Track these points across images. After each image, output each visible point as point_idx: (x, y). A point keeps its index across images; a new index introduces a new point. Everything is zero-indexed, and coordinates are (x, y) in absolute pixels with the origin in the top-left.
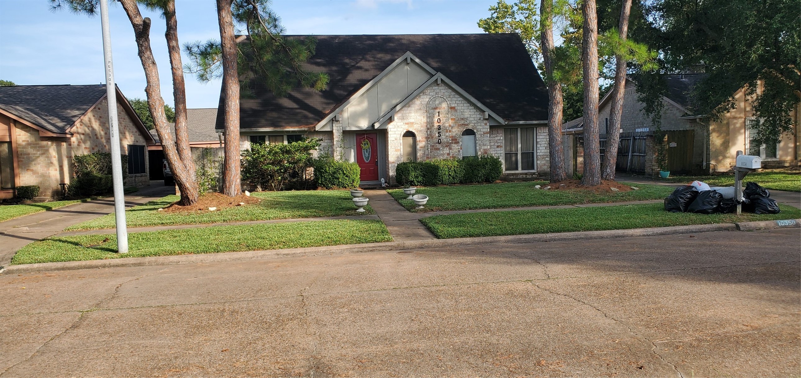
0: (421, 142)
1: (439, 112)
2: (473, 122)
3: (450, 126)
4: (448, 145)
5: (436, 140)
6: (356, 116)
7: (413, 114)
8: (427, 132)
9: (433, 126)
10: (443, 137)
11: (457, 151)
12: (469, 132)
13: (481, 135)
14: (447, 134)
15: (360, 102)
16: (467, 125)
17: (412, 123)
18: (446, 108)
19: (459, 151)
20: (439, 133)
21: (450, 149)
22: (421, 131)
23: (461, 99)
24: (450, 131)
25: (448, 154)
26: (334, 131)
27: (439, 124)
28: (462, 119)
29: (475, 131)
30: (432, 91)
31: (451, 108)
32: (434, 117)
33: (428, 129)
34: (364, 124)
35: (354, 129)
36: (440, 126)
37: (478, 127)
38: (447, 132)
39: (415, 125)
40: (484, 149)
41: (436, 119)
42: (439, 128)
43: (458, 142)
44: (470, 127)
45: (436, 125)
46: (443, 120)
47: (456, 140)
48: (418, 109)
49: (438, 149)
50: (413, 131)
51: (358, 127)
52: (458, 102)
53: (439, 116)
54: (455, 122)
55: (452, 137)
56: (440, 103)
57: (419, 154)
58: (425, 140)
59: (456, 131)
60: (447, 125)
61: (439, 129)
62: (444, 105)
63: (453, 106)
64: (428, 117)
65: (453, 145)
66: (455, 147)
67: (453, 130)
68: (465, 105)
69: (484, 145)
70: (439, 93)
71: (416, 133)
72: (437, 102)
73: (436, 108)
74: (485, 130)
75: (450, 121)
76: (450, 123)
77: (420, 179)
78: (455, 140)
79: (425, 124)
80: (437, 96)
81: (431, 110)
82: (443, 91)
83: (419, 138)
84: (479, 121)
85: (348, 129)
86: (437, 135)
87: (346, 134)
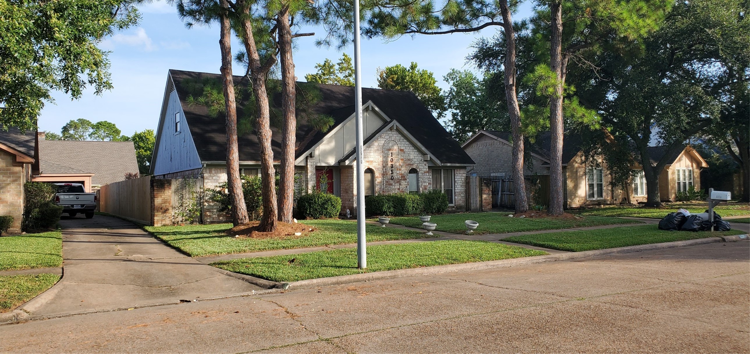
0: (378, 180)
1: (392, 153)
2: (417, 162)
3: (400, 165)
4: (399, 182)
5: (389, 177)
6: (325, 154)
7: (372, 154)
8: (383, 169)
9: (387, 164)
10: (395, 174)
11: (405, 186)
12: (413, 171)
13: (422, 173)
14: (398, 172)
15: (329, 142)
16: (412, 165)
17: (372, 162)
18: (397, 150)
19: (406, 187)
20: (392, 170)
21: (400, 184)
22: (378, 169)
23: (408, 143)
24: (400, 170)
25: (399, 189)
26: (308, 166)
27: (391, 163)
28: (409, 160)
29: (418, 170)
30: (387, 135)
31: (401, 150)
32: (388, 157)
33: (384, 167)
34: (332, 161)
35: (323, 164)
36: (393, 165)
37: (420, 167)
38: (398, 170)
39: (374, 163)
40: (424, 186)
41: (389, 159)
42: (392, 167)
43: (406, 179)
44: (414, 167)
45: (390, 164)
46: (395, 160)
47: (404, 177)
48: (376, 150)
49: (391, 185)
50: (373, 168)
51: (327, 163)
52: (405, 145)
53: (392, 156)
54: (404, 162)
55: (402, 174)
56: (393, 146)
57: (377, 188)
58: (381, 176)
59: (404, 170)
60: (398, 164)
61: (392, 168)
62: (396, 147)
63: (402, 148)
64: (385, 157)
65: (402, 181)
66: (403, 183)
67: (402, 169)
68: (411, 148)
69: (424, 182)
70: (392, 137)
71: (375, 170)
72: (390, 145)
73: (389, 150)
74: (425, 170)
75: (400, 161)
76: (400, 163)
77: (392, 209)
78: (404, 178)
79: (382, 163)
80: (391, 139)
81: (385, 151)
82: (395, 135)
83: (377, 174)
84: (421, 162)
85: (319, 165)
86: (390, 172)
87: (319, 169)
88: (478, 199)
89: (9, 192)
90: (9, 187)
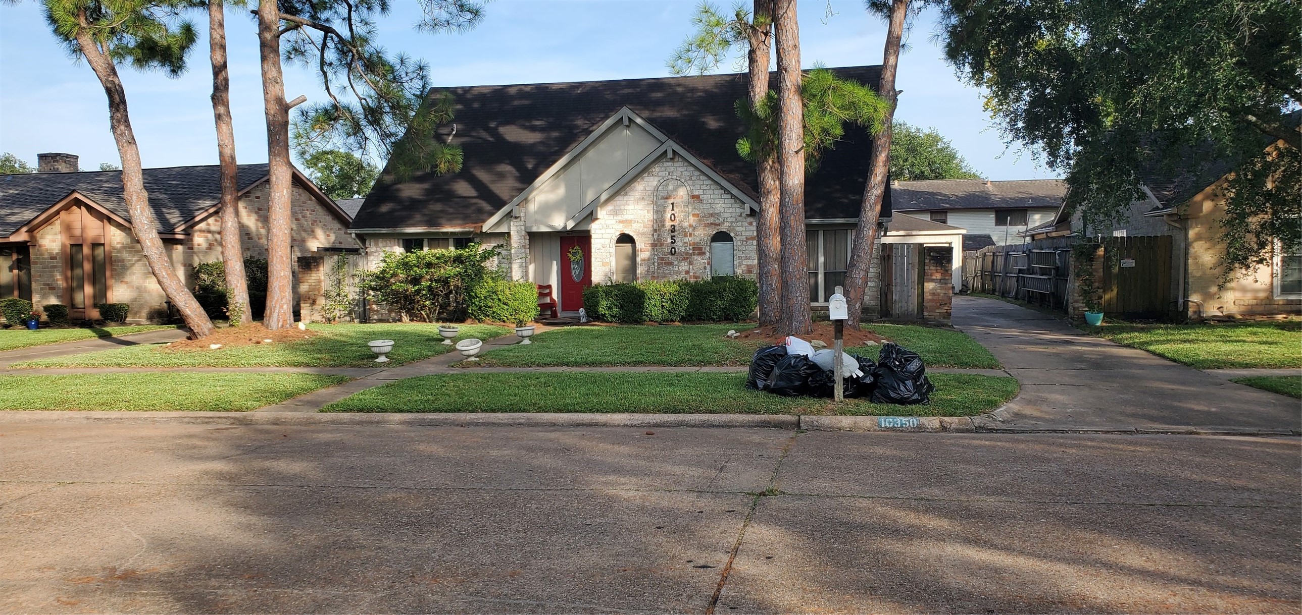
0: (644, 252)
1: (673, 204)
2: (730, 220)
3: (690, 226)
4: (687, 257)
5: (667, 249)
6: (547, 209)
7: (630, 207)
8: (653, 235)
9: (663, 226)
10: (679, 244)
11: (702, 266)
12: (722, 237)
13: (742, 241)
14: (686, 240)
15: (554, 188)
16: (719, 225)
17: (630, 222)
18: (685, 197)
19: (705, 268)
20: (672, 237)
21: (690, 263)
22: (643, 234)
23: (709, 182)
24: (690, 235)
25: (687, 272)
26: (512, 233)
27: (672, 223)
28: (711, 215)
29: (732, 235)
30: (663, 169)
31: (693, 197)
32: (665, 211)
33: (655, 231)
34: (559, 222)
35: (544, 229)
36: (674, 226)
37: (737, 229)
38: (686, 236)
39: (634, 225)
40: (748, 266)
41: (668, 215)
42: (673, 229)
43: (704, 253)
44: (724, 228)
45: (668, 224)
46: (680, 216)
47: (701, 249)
48: (639, 199)
49: (671, 264)
50: (631, 234)
51: (551, 226)
52: (704, 187)
53: (673, 210)
54: (700, 221)
55: (694, 244)
56: (675, 190)
57: (640, 270)
58: (650, 248)
59: (702, 234)
60: (686, 224)
61: (672, 232)
62: (682, 192)
63: (696, 193)
64: (657, 212)
65: (696, 257)
66: (700, 261)
67: (696, 233)
68: (716, 192)
69: (747, 258)
70: (675, 174)
71: (635, 237)
72: (671, 187)
73: (667, 198)
74: (749, 234)
75: (691, 218)
76: (691, 222)
78: (698, 250)
79: (651, 223)
80: (670, 177)
81: (660, 200)
82: (680, 169)
83: (639, 245)
84: (740, 218)
85: (535, 229)
86: (669, 240)
87: (534, 237)
88: (916, 292)
89: (134, 274)
90: (134, 268)
